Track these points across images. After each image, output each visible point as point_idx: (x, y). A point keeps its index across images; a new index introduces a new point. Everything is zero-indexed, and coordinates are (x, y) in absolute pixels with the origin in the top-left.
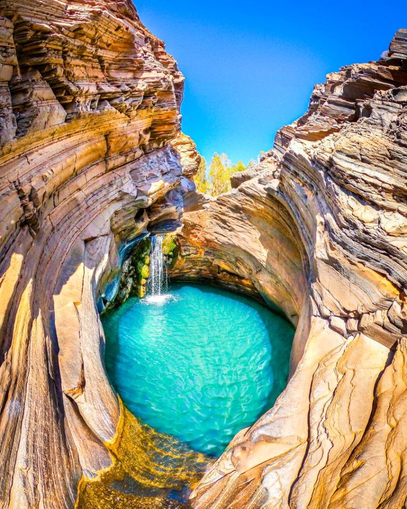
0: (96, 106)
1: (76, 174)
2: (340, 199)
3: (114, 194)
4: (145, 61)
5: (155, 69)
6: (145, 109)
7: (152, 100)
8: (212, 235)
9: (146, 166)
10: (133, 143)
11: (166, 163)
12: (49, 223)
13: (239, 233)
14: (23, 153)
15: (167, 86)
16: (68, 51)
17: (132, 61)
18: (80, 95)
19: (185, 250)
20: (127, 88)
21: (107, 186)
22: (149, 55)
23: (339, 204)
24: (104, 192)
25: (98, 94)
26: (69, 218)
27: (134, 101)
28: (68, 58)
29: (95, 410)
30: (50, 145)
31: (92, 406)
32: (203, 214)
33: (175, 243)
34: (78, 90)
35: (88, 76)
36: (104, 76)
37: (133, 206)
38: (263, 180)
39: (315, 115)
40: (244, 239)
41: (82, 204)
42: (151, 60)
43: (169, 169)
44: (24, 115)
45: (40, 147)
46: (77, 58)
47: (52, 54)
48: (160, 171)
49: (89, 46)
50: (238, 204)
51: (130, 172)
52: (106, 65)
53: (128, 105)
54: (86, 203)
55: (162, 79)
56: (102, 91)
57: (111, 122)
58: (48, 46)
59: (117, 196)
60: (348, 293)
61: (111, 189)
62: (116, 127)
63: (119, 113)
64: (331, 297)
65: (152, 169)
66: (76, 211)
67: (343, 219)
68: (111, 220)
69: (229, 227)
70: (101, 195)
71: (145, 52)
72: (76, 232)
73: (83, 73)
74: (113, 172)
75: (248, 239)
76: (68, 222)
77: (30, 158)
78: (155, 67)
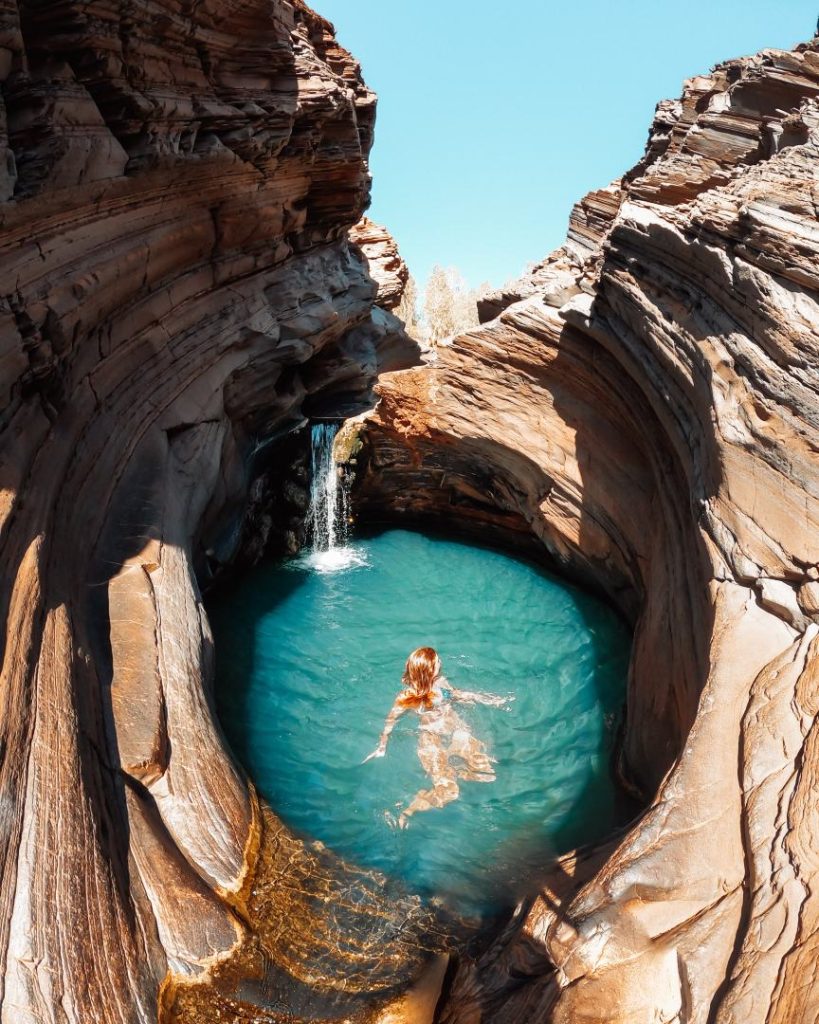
0: (193, 144)
1: (147, 289)
2: (775, 303)
3: (230, 334)
4: (297, 57)
5: (316, 72)
6: (296, 155)
7: (312, 137)
8: (442, 419)
9: (299, 279)
10: (270, 229)
11: (341, 273)
12: (89, 393)
13: (501, 414)
14: (31, 236)
15: (341, 110)
16: (131, 26)
17: (268, 56)
18: (159, 120)
19: (383, 456)
20: (258, 110)
21: (215, 318)
22: (304, 46)
23: (774, 312)
24: (210, 330)
25: (197, 119)
26: (133, 382)
27: (272, 138)
28: (132, 40)
29: (192, 814)
30: (90, 222)
31: (186, 804)
32: (423, 375)
33: (362, 439)
34: (153, 106)
35: (175, 82)
36: (208, 84)
37: (272, 360)
38: (555, 297)
39: (662, 160)
40: (513, 427)
41: (162, 354)
42: (307, 55)
43: (347, 286)
44: (33, 153)
45: (68, 225)
46: (152, 41)
47: (97, 29)
48: (327, 288)
49: (176, 19)
50: (499, 351)
51: (266, 289)
52: (214, 61)
53: (260, 145)
54: (171, 351)
55: (331, 93)
56: (205, 114)
57: (224, 181)
58: (89, 10)
59: (237, 337)
60: (802, 523)
61: (225, 324)
62: (234, 191)
63: (242, 162)
64: (759, 532)
65: (310, 284)
66: (149, 369)
67: (791, 344)
68: (226, 388)
69: (480, 400)
70: (202, 336)
71: (296, 40)
72: (149, 413)
73: (164, 73)
74: (229, 290)
75: (521, 426)
76: (131, 392)
77: (45, 247)
78: (317, 69)
